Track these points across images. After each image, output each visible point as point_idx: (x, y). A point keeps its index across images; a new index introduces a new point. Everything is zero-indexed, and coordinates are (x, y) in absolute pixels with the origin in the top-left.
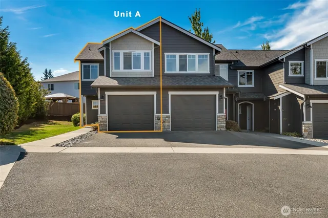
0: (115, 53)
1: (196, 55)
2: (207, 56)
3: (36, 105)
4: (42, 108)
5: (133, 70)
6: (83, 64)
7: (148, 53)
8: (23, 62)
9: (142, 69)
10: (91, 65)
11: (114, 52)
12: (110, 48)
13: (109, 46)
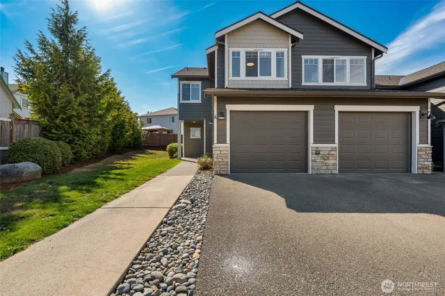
0: (233, 53)
1: (348, 58)
2: (363, 60)
3: (132, 134)
4: (139, 138)
5: (260, 78)
6: (182, 82)
7: (282, 54)
8: (105, 75)
9: (273, 76)
10: (192, 83)
11: (232, 50)
12: (226, 44)
13: (224, 42)
